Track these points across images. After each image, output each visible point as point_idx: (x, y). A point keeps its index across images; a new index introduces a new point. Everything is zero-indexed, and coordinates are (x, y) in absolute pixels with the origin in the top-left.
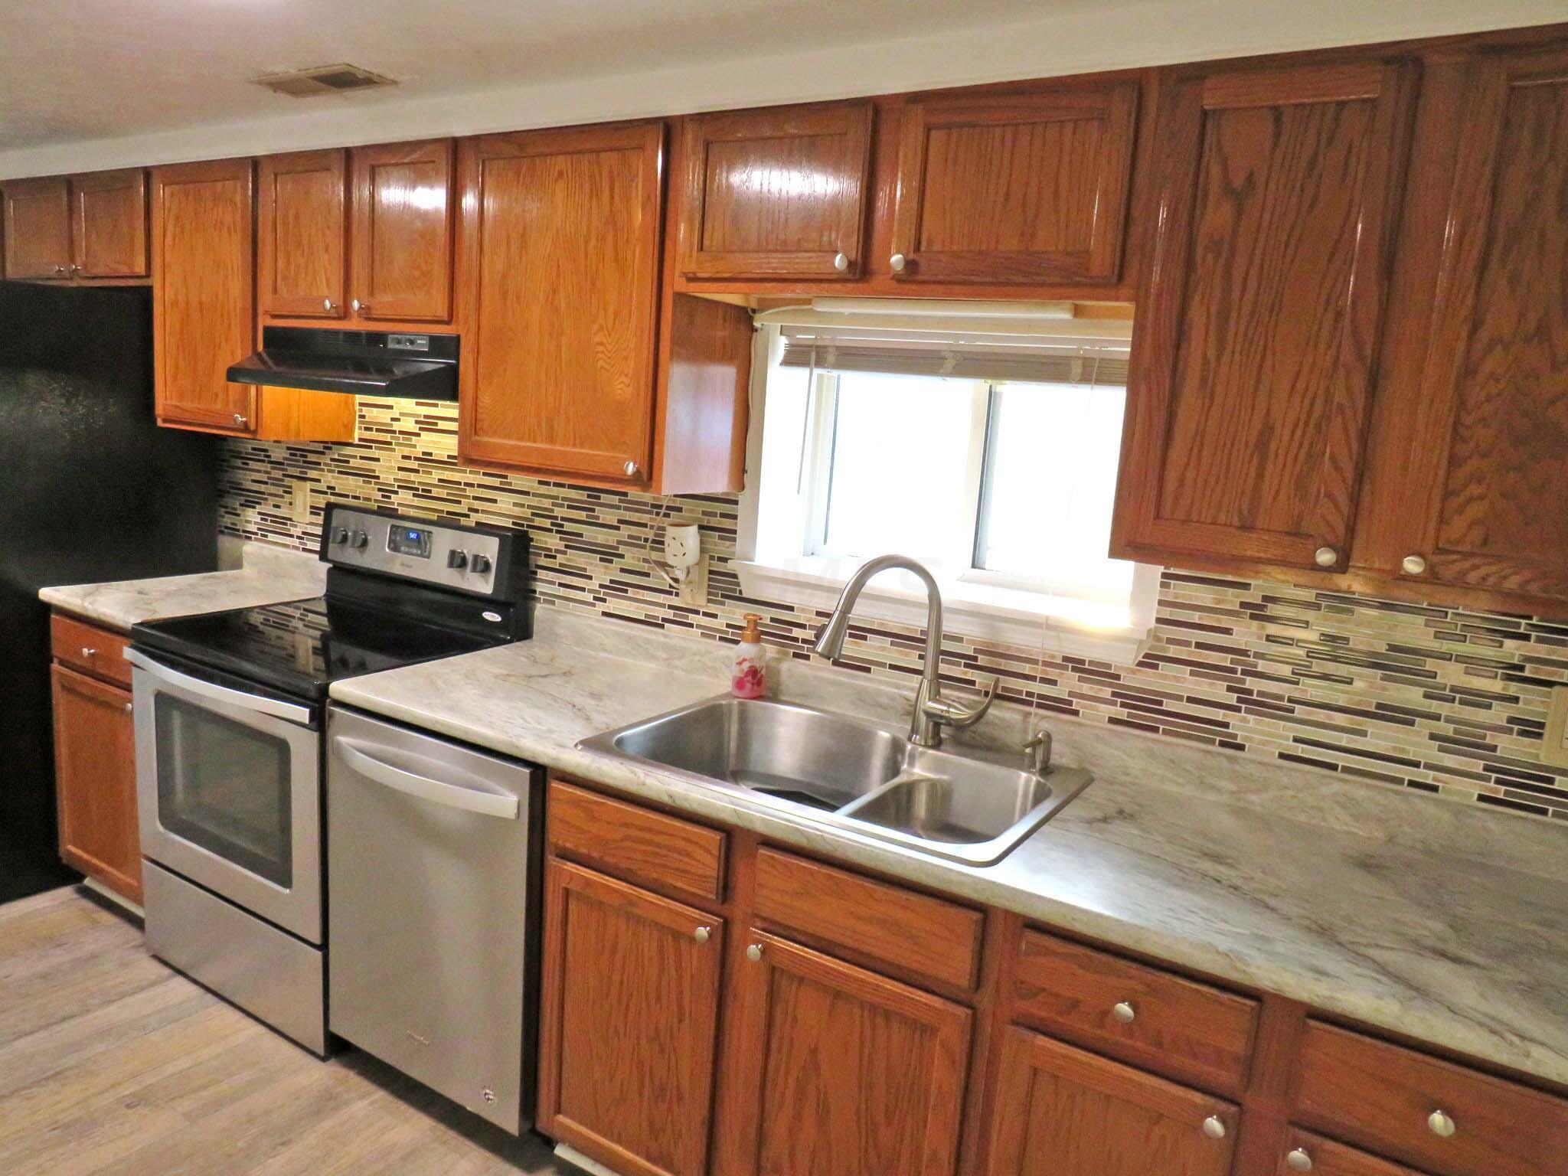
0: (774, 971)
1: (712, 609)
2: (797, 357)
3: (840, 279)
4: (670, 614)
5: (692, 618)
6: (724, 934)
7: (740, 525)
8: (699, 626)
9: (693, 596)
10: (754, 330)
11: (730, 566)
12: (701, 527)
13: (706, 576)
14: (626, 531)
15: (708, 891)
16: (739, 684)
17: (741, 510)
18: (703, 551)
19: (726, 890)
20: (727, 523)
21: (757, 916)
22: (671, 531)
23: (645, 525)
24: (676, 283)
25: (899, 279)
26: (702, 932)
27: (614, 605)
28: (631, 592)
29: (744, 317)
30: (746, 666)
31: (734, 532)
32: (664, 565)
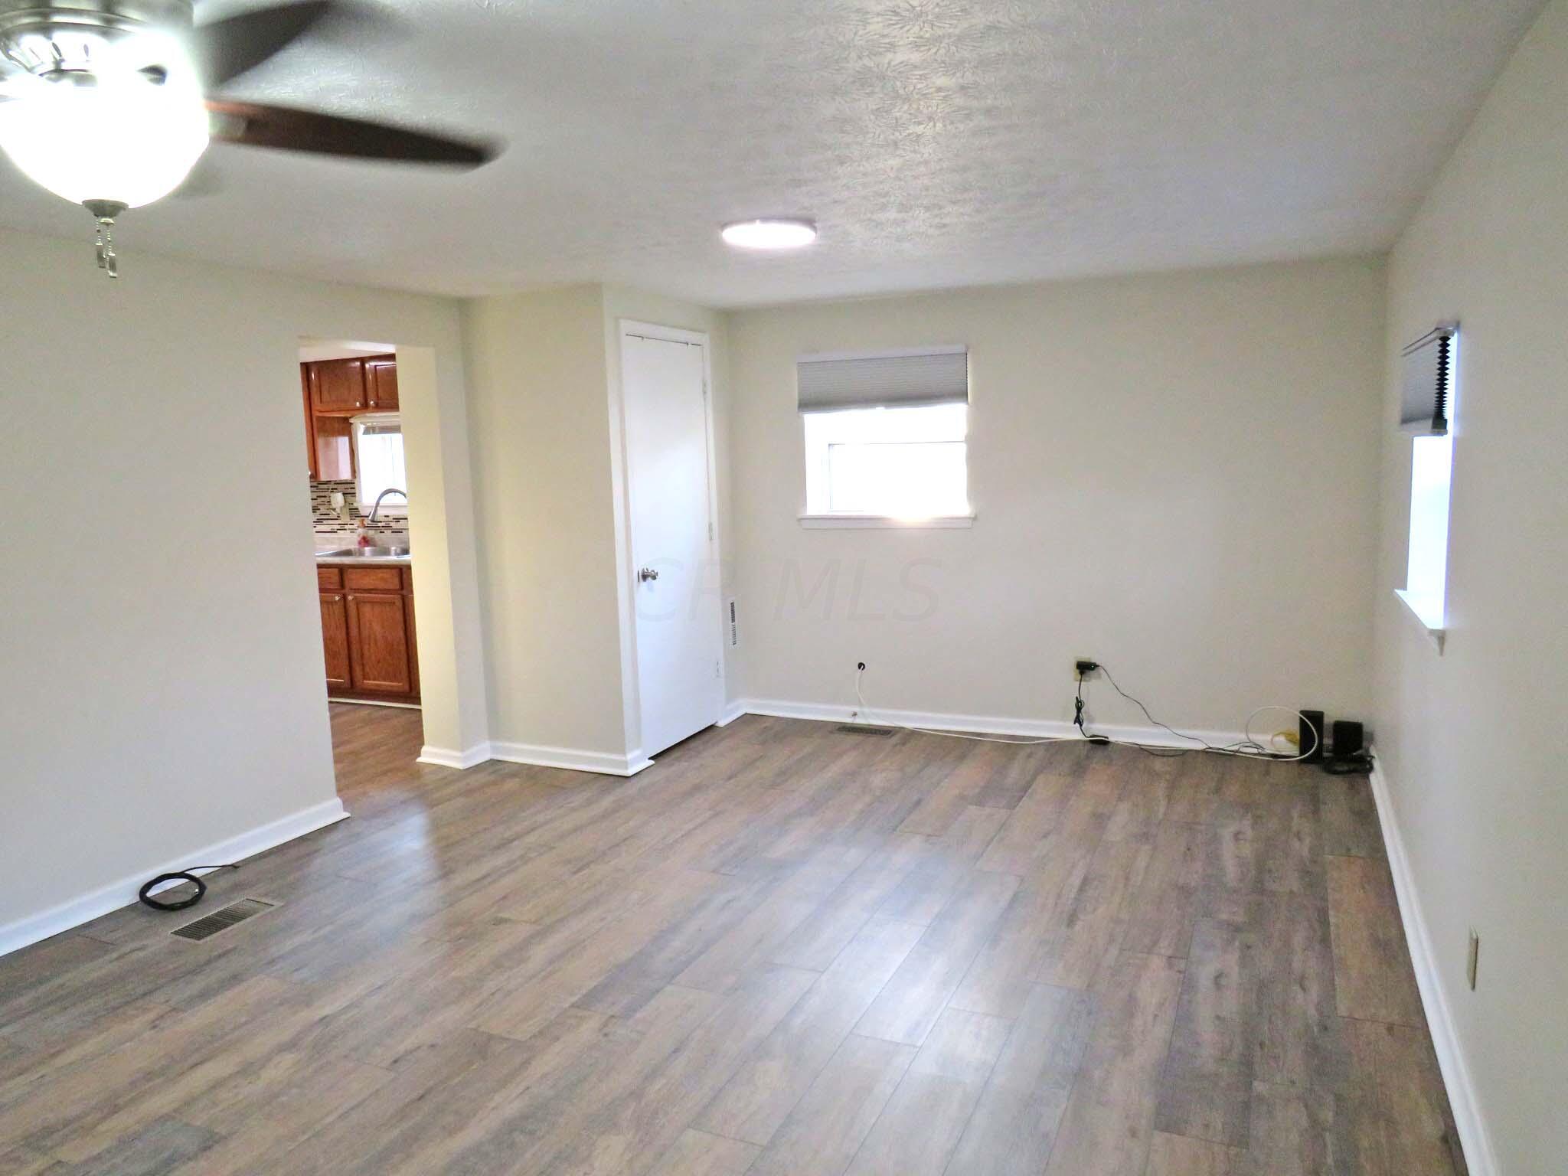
0: (358, 603)
1: (352, 522)
2: (367, 431)
3: (358, 409)
4: (339, 527)
5: (346, 527)
6: (344, 598)
7: (357, 491)
8: (349, 529)
9: (345, 519)
10: (351, 423)
11: (355, 505)
12: (344, 494)
13: (348, 511)
14: (320, 500)
15: (336, 586)
16: (360, 543)
17: (356, 485)
18: (345, 502)
19: (342, 585)
20: (352, 491)
21: (351, 589)
22: (332, 495)
23: (325, 497)
24: (316, 414)
25: (374, 408)
26: (337, 598)
27: (320, 528)
28: (325, 522)
29: (346, 419)
30: (361, 536)
31: (355, 493)
32: (334, 510)
